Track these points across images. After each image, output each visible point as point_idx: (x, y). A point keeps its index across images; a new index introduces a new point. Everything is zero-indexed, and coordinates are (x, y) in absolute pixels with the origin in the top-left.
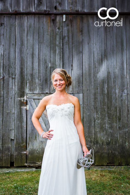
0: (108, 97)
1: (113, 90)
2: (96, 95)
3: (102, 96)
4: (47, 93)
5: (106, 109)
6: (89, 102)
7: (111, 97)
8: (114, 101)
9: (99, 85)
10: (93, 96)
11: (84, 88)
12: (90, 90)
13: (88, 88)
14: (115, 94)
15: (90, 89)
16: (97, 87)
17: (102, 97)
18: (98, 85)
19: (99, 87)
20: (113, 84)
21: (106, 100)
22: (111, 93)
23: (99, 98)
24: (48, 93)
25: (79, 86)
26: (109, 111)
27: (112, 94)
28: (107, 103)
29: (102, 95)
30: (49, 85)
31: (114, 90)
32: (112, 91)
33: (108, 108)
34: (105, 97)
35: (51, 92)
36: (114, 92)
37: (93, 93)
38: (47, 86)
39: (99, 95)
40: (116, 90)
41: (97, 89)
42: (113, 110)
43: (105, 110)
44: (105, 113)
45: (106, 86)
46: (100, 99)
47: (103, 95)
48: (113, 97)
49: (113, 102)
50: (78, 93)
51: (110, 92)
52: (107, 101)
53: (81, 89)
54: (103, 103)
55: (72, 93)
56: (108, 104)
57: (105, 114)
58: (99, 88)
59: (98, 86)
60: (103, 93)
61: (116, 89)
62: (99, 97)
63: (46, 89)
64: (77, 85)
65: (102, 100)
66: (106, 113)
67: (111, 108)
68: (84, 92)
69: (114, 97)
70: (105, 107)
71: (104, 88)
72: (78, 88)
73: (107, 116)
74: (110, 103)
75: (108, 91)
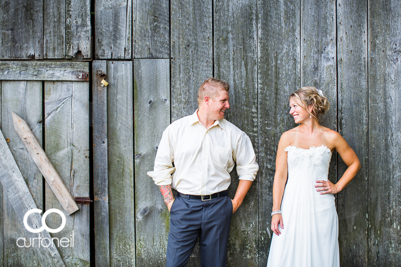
0: (265, 74)
1: (285, 46)
2: (219, 66)
3: (243, 68)
4: (32, 58)
5: (257, 118)
6: (192, 91)
7: (277, 73)
8: (287, 88)
9: (233, 26)
10: (211, 69)
11: (174, 39)
12: (196, 45)
13: (190, 39)
14: (291, 63)
15: (199, 40)
16: (225, 33)
17: (244, 73)
18: (230, 29)
19: (230, 36)
20: (283, 25)
21: (258, 85)
22: (276, 58)
23: (231, 77)
24: (37, 56)
25: (155, 29)
26: (268, 125)
27: (282, 60)
28: (260, 96)
29: (243, 64)
30: (38, 28)
31: (289, 46)
32: (282, 50)
33: (266, 114)
34: (252, 72)
35: (46, 55)
36: (287, 53)
37: (211, 56)
38: (31, 33)
39: (231, 63)
40: (294, 46)
41: (226, 41)
42: (283, 121)
43: (256, 120)
44: (253, 131)
45: (258, 32)
46: (234, 81)
47: (246, 65)
48: (283, 73)
49: (285, 91)
50: (152, 57)
51: (273, 55)
52: (262, 89)
53: (162, 43)
54: (247, 96)
55: (129, 57)
56: (264, 99)
57: (254, 137)
58: (233, 39)
59: (228, 33)
60: (245, 59)
61: (297, 41)
62: (232, 72)
63: (27, 43)
64: (149, 27)
65: (243, 85)
66: (256, 132)
67: (275, 113)
68: (174, 54)
69: (287, 74)
70: (254, 110)
71: (252, 38)
72: (153, 36)
73: (262, 145)
74: (273, 95)
75: (265, 49)
